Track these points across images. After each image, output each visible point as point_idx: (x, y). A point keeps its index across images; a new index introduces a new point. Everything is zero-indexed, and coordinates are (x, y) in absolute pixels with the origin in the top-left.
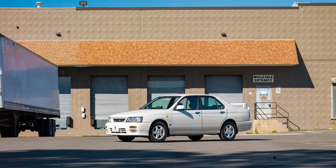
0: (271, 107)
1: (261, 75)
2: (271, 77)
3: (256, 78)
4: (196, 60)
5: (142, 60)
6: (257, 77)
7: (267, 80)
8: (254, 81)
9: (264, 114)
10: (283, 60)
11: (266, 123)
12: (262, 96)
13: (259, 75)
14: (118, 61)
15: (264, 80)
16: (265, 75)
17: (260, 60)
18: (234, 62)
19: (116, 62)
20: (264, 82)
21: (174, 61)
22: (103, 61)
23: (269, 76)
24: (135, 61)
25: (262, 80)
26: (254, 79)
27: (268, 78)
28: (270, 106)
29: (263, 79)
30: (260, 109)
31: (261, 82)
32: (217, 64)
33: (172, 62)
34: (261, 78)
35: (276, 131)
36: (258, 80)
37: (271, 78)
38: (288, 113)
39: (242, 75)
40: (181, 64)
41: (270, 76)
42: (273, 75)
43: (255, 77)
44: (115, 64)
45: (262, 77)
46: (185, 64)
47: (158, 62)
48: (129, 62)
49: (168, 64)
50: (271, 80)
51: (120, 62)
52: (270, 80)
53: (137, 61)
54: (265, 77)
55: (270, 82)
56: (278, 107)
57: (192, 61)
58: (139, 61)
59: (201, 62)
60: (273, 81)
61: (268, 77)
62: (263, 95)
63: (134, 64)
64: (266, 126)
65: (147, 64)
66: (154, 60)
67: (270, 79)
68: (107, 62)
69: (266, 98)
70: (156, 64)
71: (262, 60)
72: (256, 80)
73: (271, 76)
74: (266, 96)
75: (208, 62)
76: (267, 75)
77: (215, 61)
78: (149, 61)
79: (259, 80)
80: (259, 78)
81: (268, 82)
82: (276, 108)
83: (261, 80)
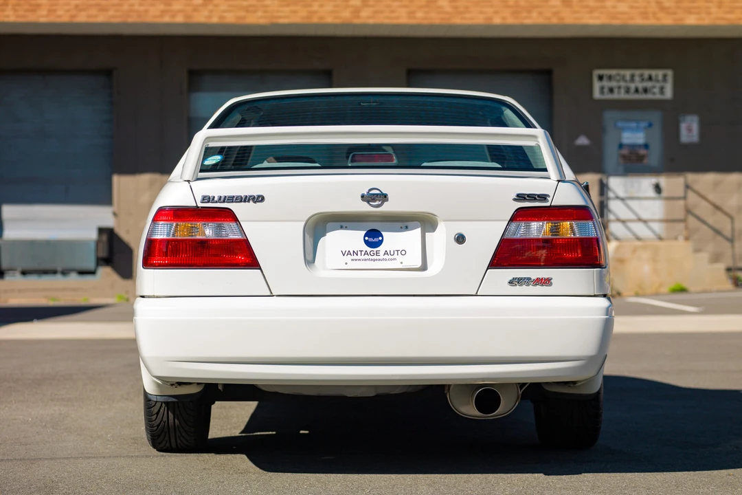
0: (664, 194)
1: (622, 72)
2: (660, 78)
3: (606, 83)
4: (372, 9)
5: (162, 7)
6: (610, 78)
7: (646, 90)
8: (597, 95)
9: (640, 220)
10: (714, 10)
11: (645, 255)
12: (625, 152)
13: (613, 72)
14: (67, 8)
15: (637, 91)
16: (638, 72)
17: (623, 7)
18: (524, 14)
19: (60, 13)
20: (637, 97)
21: (287, 9)
22: (10, 7)
23: (653, 73)
24: (136, 7)
25: (628, 91)
26: (597, 85)
27: (649, 84)
28: (658, 188)
29: (632, 86)
30: (622, 199)
31: (622, 96)
32: (458, 21)
33: (280, 14)
34: (622, 84)
35: (685, 285)
36: (611, 90)
37: (662, 84)
38: (731, 218)
39: (548, 73)
40: (315, 20)
41: (657, 76)
42: (670, 73)
43: (601, 78)
44: (52, 19)
45: (628, 78)
46: (329, 20)
47: (225, 14)
48: (111, 13)
49: (262, 21)
50: (662, 90)
51: (73, 13)
52: (656, 90)
53: (142, 8)
54: (637, 78)
55: (658, 97)
56: (691, 195)
57: (357, 11)
58: (152, 9)
59: (393, 15)
60: (669, 94)
61: (650, 78)
62: (633, 147)
63: (130, 20)
64: (647, 269)
65: (180, 19)
66: (210, 7)
67: (658, 85)
68: (21, 13)
69: (640, 158)
70: (215, 20)
71: (632, 7)
72: (606, 90)
73: (659, 73)
74: (642, 152)
75: (420, 15)
76: (646, 73)
77: (449, 9)
78: (190, 8)
79: (616, 90)
80: (614, 84)
81: (649, 96)
82: (685, 198)
83: (623, 91)
